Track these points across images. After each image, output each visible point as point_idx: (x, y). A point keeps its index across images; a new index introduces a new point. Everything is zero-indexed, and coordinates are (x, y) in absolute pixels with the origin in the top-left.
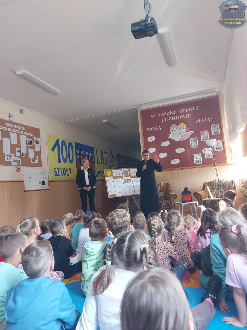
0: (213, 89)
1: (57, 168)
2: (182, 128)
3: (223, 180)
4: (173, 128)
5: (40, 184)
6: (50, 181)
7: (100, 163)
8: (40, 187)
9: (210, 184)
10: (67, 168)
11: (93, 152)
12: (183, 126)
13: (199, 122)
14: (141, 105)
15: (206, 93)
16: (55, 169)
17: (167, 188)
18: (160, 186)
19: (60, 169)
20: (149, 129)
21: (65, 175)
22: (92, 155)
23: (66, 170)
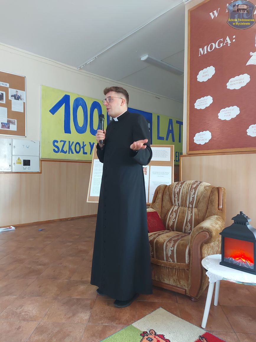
1: (59, 141)
7: (165, 138)
10: (83, 142)
11: (149, 121)
16: (55, 141)
19: (67, 144)
20: (204, 51)
21: (77, 152)
23: (82, 146)
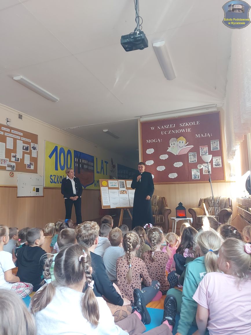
0: (214, 104)
1: (53, 175)
2: (181, 142)
3: (219, 198)
4: (172, 142)
5: (34, 190)
6: (45, 188)
7: (100, 172)
8: (34, 193)
9: (206, 201)
10: (63, 176)
11: (93, 161)
12: (182, 140)
13: (198, 137)
14: (141, 117)
15: (207, 108)
16: (51, 176)
17: (162, 202)
18: (156, 200)
19: (56, 176)
20: (149, 141)
22: (92, 164)
